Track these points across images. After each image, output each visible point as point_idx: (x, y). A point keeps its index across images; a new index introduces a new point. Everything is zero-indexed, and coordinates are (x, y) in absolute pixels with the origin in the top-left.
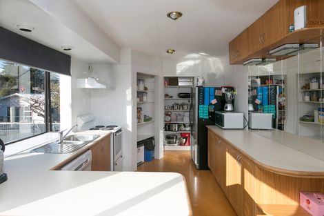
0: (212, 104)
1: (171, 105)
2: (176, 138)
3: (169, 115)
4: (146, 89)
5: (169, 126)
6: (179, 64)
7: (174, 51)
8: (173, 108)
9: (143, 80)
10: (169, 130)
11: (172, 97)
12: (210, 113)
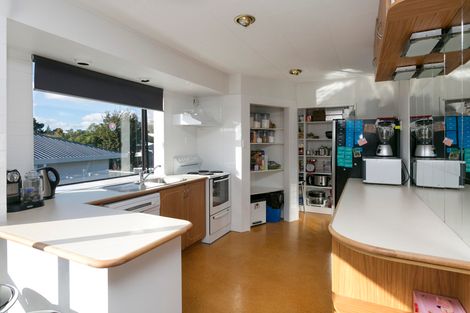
0: (358, 146)
1: (316, 149)
2: (324, 195)
3: (313, 163)
4: (272, 125)
5: (313, 179)
6: (320, 90)
7: (300, 71)
8: (318, 153)
9: (268, 115)
10: (313, 184)
11: (317, 137)
12: (355, 160)
